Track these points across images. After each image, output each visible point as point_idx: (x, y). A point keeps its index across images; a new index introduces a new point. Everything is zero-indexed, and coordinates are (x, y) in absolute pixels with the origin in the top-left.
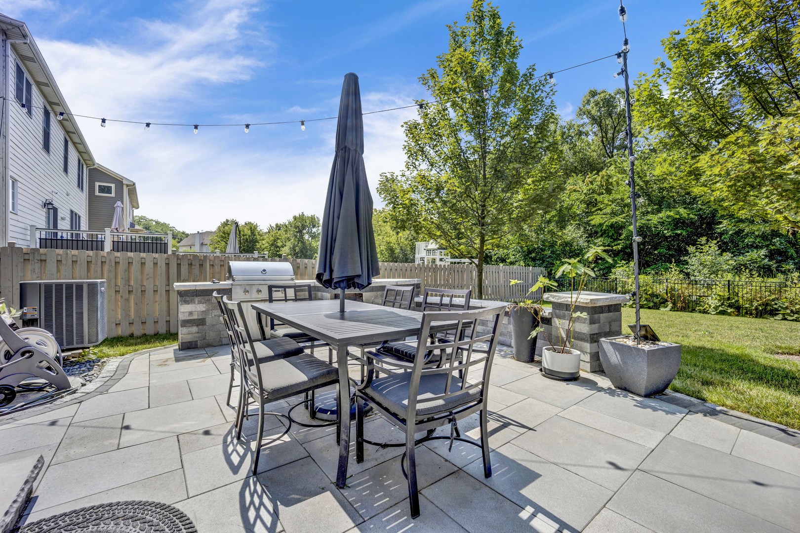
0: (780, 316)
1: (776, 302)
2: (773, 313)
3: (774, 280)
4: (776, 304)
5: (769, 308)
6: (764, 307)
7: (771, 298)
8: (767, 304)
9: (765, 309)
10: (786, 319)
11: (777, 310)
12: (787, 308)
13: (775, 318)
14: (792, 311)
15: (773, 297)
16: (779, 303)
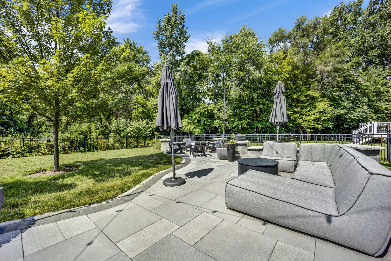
0: (11, 156)
1: (9, 149)
2: (7, 155)
3: (7, 138)
4: (9, 150)
5: (5, 153)
6: (2, 153)
7: (6, 147)
8: (4, 151)
9: (3, 153)
10: (14, 157)
11: (10, 153)
12: (14, 151)
13: (9, 157)
14: (17, 153)
15: (7, 147)
16: (11, 149)
